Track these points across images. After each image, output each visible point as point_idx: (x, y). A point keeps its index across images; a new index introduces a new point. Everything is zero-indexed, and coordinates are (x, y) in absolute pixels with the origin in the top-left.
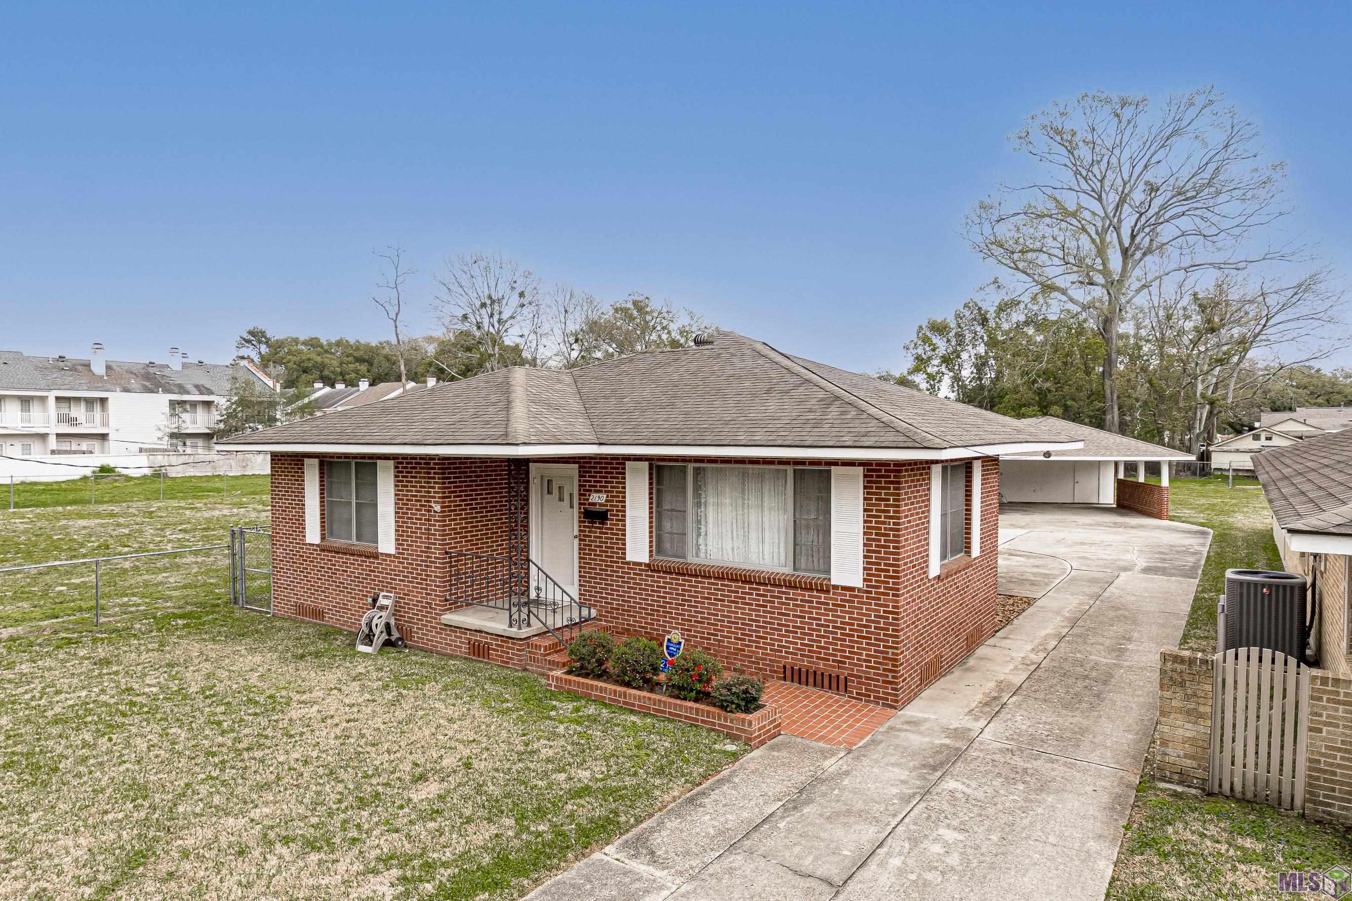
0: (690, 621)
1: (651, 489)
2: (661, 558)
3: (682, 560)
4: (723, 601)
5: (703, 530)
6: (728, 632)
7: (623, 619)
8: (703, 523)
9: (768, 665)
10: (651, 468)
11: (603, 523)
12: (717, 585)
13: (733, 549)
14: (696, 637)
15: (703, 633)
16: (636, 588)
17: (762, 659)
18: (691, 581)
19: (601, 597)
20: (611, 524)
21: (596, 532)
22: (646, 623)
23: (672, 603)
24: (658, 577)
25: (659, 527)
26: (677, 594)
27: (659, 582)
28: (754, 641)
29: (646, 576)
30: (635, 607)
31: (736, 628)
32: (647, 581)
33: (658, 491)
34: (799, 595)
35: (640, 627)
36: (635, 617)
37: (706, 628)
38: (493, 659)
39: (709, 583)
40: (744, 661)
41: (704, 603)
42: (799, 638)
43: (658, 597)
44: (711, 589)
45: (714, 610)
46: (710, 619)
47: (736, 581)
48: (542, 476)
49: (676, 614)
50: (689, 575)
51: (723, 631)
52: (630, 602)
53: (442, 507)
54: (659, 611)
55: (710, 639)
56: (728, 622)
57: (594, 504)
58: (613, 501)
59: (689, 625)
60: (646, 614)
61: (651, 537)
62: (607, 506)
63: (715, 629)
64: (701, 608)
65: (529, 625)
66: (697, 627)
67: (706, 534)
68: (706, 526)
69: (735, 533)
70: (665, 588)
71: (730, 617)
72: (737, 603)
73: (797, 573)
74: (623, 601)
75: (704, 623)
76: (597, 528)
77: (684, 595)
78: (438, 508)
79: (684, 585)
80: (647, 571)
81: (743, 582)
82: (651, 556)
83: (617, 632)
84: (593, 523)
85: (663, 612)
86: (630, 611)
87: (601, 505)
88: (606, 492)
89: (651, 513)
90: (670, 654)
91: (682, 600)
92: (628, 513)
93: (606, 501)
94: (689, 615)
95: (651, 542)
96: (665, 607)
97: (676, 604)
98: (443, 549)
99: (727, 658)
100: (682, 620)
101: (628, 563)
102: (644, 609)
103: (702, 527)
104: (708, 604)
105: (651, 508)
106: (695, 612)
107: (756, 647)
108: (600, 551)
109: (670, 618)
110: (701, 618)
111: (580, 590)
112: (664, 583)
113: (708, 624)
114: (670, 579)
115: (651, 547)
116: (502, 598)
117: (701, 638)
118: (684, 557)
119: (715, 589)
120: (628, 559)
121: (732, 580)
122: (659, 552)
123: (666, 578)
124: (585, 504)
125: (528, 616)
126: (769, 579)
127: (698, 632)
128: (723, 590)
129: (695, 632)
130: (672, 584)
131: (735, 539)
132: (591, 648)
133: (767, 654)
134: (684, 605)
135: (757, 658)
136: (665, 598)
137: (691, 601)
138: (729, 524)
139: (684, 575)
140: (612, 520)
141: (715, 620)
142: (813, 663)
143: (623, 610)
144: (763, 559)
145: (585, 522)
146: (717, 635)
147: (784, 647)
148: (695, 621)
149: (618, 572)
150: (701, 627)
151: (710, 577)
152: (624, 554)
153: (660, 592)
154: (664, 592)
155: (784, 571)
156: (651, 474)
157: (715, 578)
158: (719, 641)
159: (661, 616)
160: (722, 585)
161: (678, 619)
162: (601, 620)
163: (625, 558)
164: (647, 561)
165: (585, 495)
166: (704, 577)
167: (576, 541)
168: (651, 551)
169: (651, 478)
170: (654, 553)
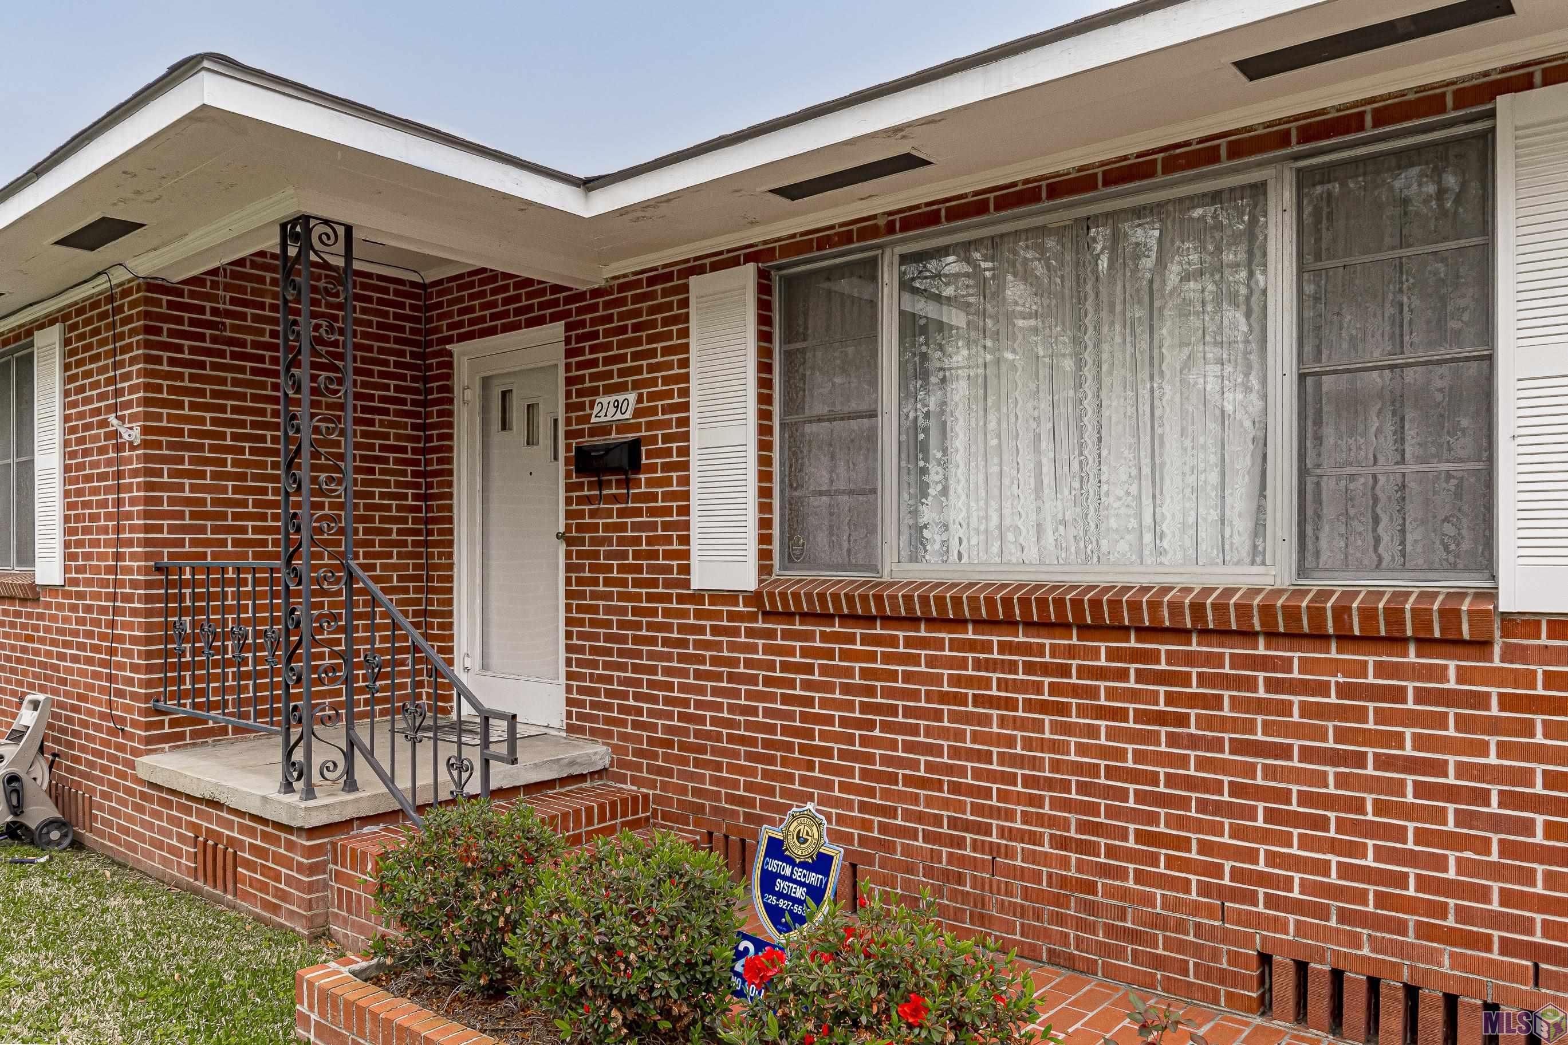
0: (892, 779)
1: (764, 354)
2: (795, 574)
3: (860, 576)
4: (1010, 704)
5: (935, 475)
6: (1027, 818)
7: (682, 775)
8: (935, 453)
9: (1193, 949)
10: (764, 289)
11: (627, 483)
12: (987, 647)
13: (1039, 528)
14: (913, 834)
15: (938, 821)
16: (718, 677)
17: (1166, 924)
18: (893, 641)
19: (622, 709)
20: (650, 483)
21: (609, 513)
22: (749, 787)
23: (829, 720)
24: (787, 635)
25: (793, 478)
26: (846, 689)
27: (790, 651)
28: (1130, 855)
29: (751, 633)
30: (718, 737)
31: (1058, 804)
32: (754, 649)
33: (789, 356)
34: (1335, 666)
35: (732, 799)
36: (718, 767)
37: (945, 804)
38: (246, 896)
39: (955, 645)
40: (1093, 929)
41: (938, 715)
42: (1333, 847)
43: (786, 699)
44: (962, 664)
45: (976, 737)
46: (962, 771)
47: (1062, 627)
48: (486, 382)
49: (843, 755)
50: (888, 620)
51: (1010, 815)
52: (702, 720)
53: (145, 430)
54: (789, 747)
55: (960, 843)
56: (1028, 781)
57: (604, 429)
58: (653, 411)
59: (886, 794)
60: (749, 756)
61: (764, 508)
62: (637, 427)
63: (976, 809)
64: (929, 732)
65: (351, 785)
66: (914, 799)
67: (945, 492)
68: (944, 465)
69: (1047, 468)
70: (809, 669)
71: (1036, 763)
72: (1064, 709)
73: (1315, 583)
74: (682, 717)
75: (938, 785)
76: (615, 499)
77: (870, 691)
78: (132, 433)
79: (871, 657)
80: (752, 617)
81: (1084, 630)
82: (764, 570)
83: (666, 816)
84: (601, 485)
85: (803, 749)
86: (702, 750)
87: (624, 427)
88: (636, 385)
89: (764, 430)
90: (774, 914)
91: (865, 708)
92: (694, 443)
93: (638, 413)
94: (886, 760)
95: (765, 524)
96: (809, 734)
97: (844, 722)
98: (147, 556)
99: (1023, 912)
100: (865, 774)
101: (697, 597)
102: (743, 740)
103: (933, 467)
104: (954, 717)
105: (764, 415)
106: (909, 747)
107: (1141, 877)
108: (622, 569)
109: (825, 768)
110: (930, 767)
111: (569, 689)
112: (805, 652)
113: (954, 788)
114: (825, 637)
115: (764, 539)
116: (371, 715)
117: (929, 837)
118: (874, 568)
119: (978, 665)
120: (695, 585)
121: (1045, 626)
122: (790, 559)
123: (809, 636)
124: (579, 434)
125: (349, 757)
126: (1197, 608)
127: (920, 817)
128: (1010, 667)
129: (908, 815)
130: (829, 654)
131: (1047, 491)
132: (448, 877)
133: (1187, 907)
134: (870, 725)
135: (1141, 918)
136: (809, 702)
137: (893, 710)
138: (1024, 442)
139: (869, 620)
140: (653, 468)
141: (977, 774)
142: (1402, 950)
143: (683, 746)
144: (1159, 552)
145: (580, 486)
146: (986, 830)
147: (1262, 879)
148: (909, 781)
149: (669, 628)
150: (929, 801)
151: (960, 623)
152: (686, 569)
153: (791, 684)
154: (807, 685)
155: (1257, 582)
156: (764, 305)
157: (979, 623)
158: (994, 850)
159: (796, 764)
160: (1004, 647)
161: (850, 772)
162: (622, 779)
163: (686, 583)
164: (751, 584)
165: (581, 407)
166: (941, 622)
167: (562, 548)
168: (764, 555)
169: (764, 320)
170: (776, 561)
